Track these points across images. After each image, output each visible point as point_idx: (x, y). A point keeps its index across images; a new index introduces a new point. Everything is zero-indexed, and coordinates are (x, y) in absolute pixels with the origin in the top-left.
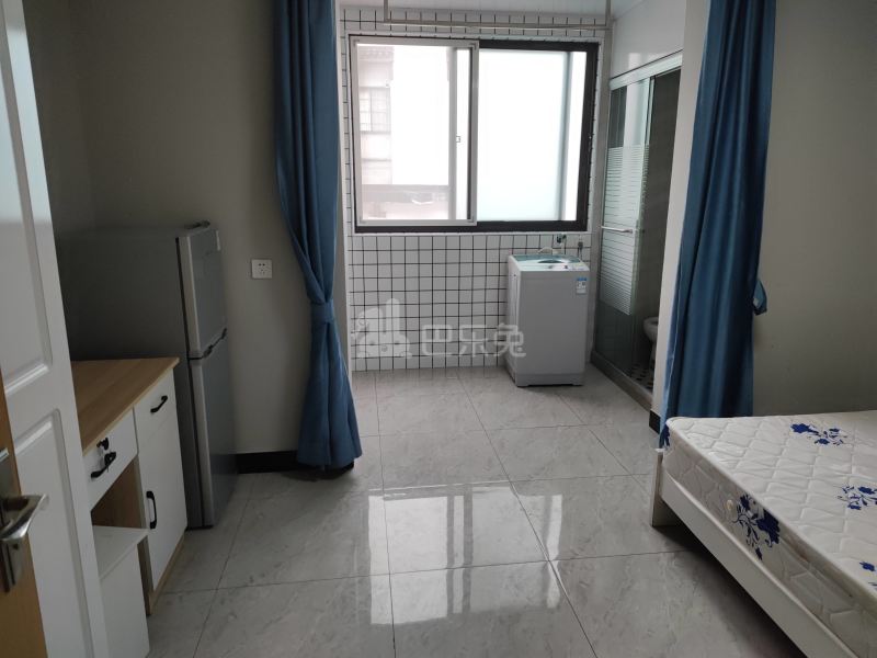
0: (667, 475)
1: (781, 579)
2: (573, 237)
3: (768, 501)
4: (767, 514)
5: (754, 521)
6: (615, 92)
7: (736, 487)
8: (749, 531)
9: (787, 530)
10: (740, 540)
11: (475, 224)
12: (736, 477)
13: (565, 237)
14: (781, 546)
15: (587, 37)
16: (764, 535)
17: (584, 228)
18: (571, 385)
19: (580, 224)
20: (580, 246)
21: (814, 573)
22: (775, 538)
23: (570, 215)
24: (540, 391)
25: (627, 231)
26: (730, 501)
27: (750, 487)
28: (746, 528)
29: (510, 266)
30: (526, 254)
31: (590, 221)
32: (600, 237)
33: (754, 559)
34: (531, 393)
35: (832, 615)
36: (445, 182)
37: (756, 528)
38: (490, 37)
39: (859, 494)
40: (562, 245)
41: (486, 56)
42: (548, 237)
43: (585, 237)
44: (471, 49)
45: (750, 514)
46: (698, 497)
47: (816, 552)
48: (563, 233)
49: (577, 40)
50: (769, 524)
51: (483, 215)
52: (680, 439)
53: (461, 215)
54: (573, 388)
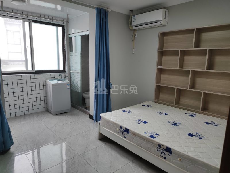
0: (101, 127)
1: (130, 141)
2: (63, 74)
3: (126, 126)
4: (126, 128)
5: (123, 131)
6: (70, 38)
7: (119, 125)
8: (123, 133)
9: (131, 131)
10: (121, 136)
11: (35, 71)
12: (118, 123)
13: (61, 74)
14: (130, 134)
15: (61, 23)
16: (126, 133)
17: (65, 72)
18: (68, 112)
19: (64, 71)
20: (65, 76)
21: (137, 137)
22: (128, 133)
23: (61, 68)
24: (60, 115)
25: (78, 72)
26: (118, 128)
27: (121, 124)
28: (122, 133)
29: (47, 82)
30: (51, 79)
31: (67, 70)
32: (70, 74)
33: (124, 139)
34: (58, 116)
35: (141, 144)
36: (24, 59)
37: (124, 132)
38: (35, 20)
39: (139, 121)
40: (60, 76)
41: (34, 25)
42: (56, 75)
43: (66, 74)
44: (29, 22)
45: (122, 130)
46: (110, 130)
47: (137, 133)
48: (61, 73)
49: (59, 24)
50: (127, 130)
51: (37, 69)
52: (104, 118)
53: (30, 69)
54: (69, 113)
